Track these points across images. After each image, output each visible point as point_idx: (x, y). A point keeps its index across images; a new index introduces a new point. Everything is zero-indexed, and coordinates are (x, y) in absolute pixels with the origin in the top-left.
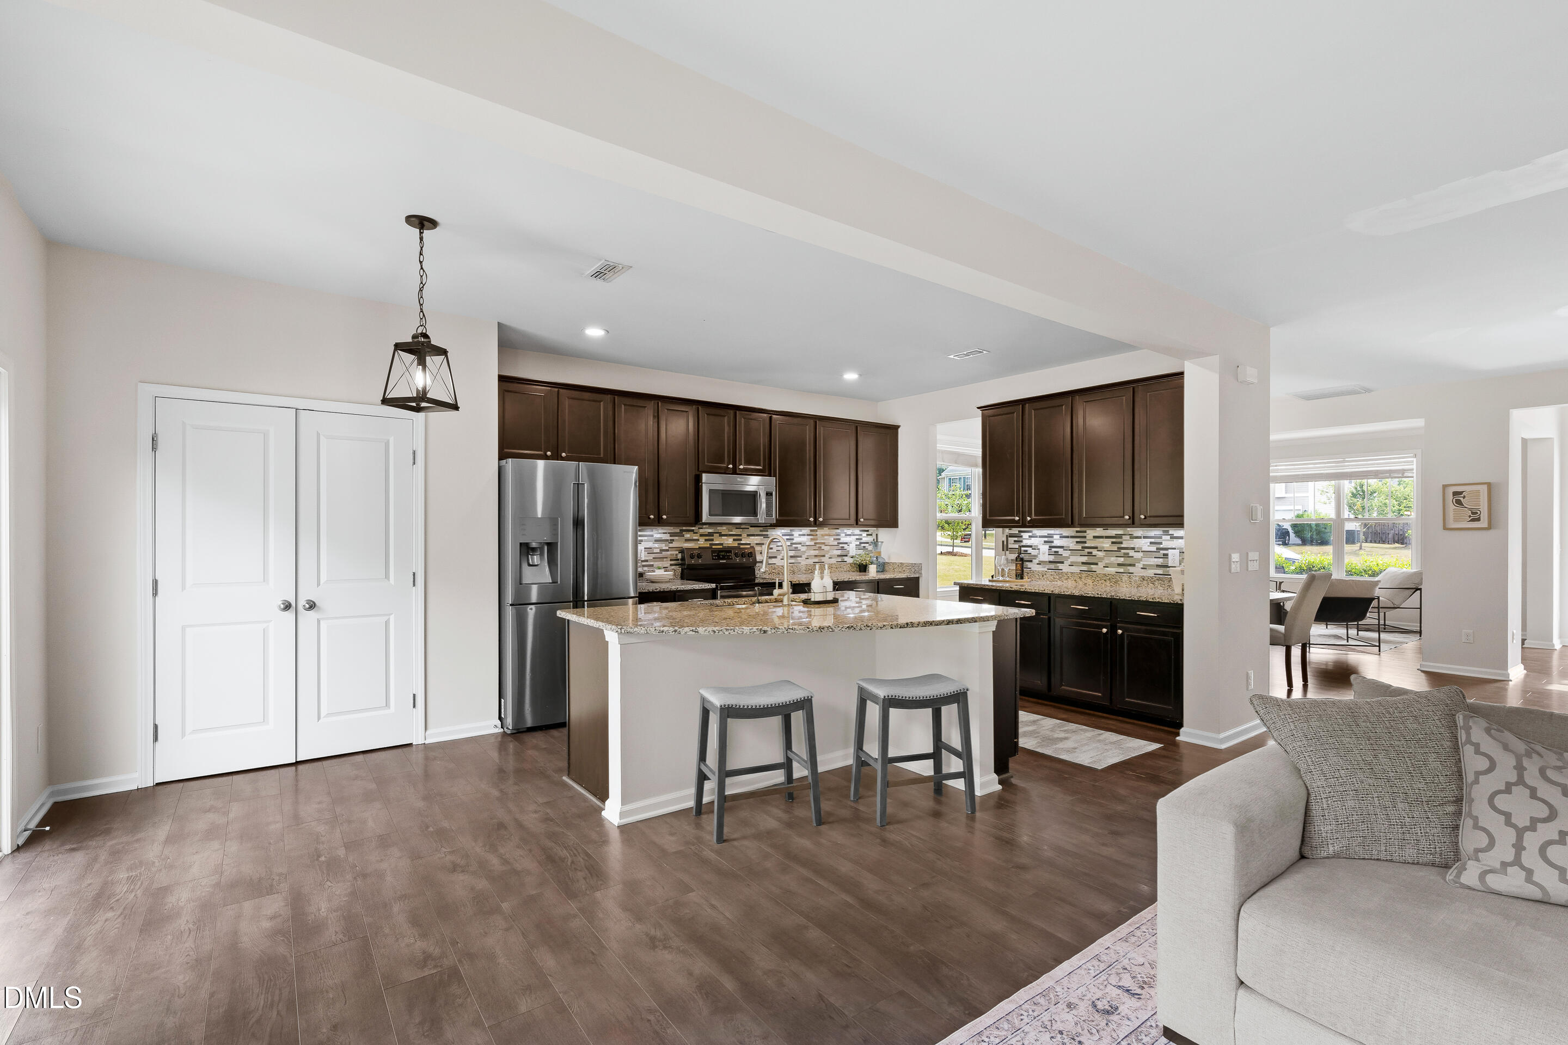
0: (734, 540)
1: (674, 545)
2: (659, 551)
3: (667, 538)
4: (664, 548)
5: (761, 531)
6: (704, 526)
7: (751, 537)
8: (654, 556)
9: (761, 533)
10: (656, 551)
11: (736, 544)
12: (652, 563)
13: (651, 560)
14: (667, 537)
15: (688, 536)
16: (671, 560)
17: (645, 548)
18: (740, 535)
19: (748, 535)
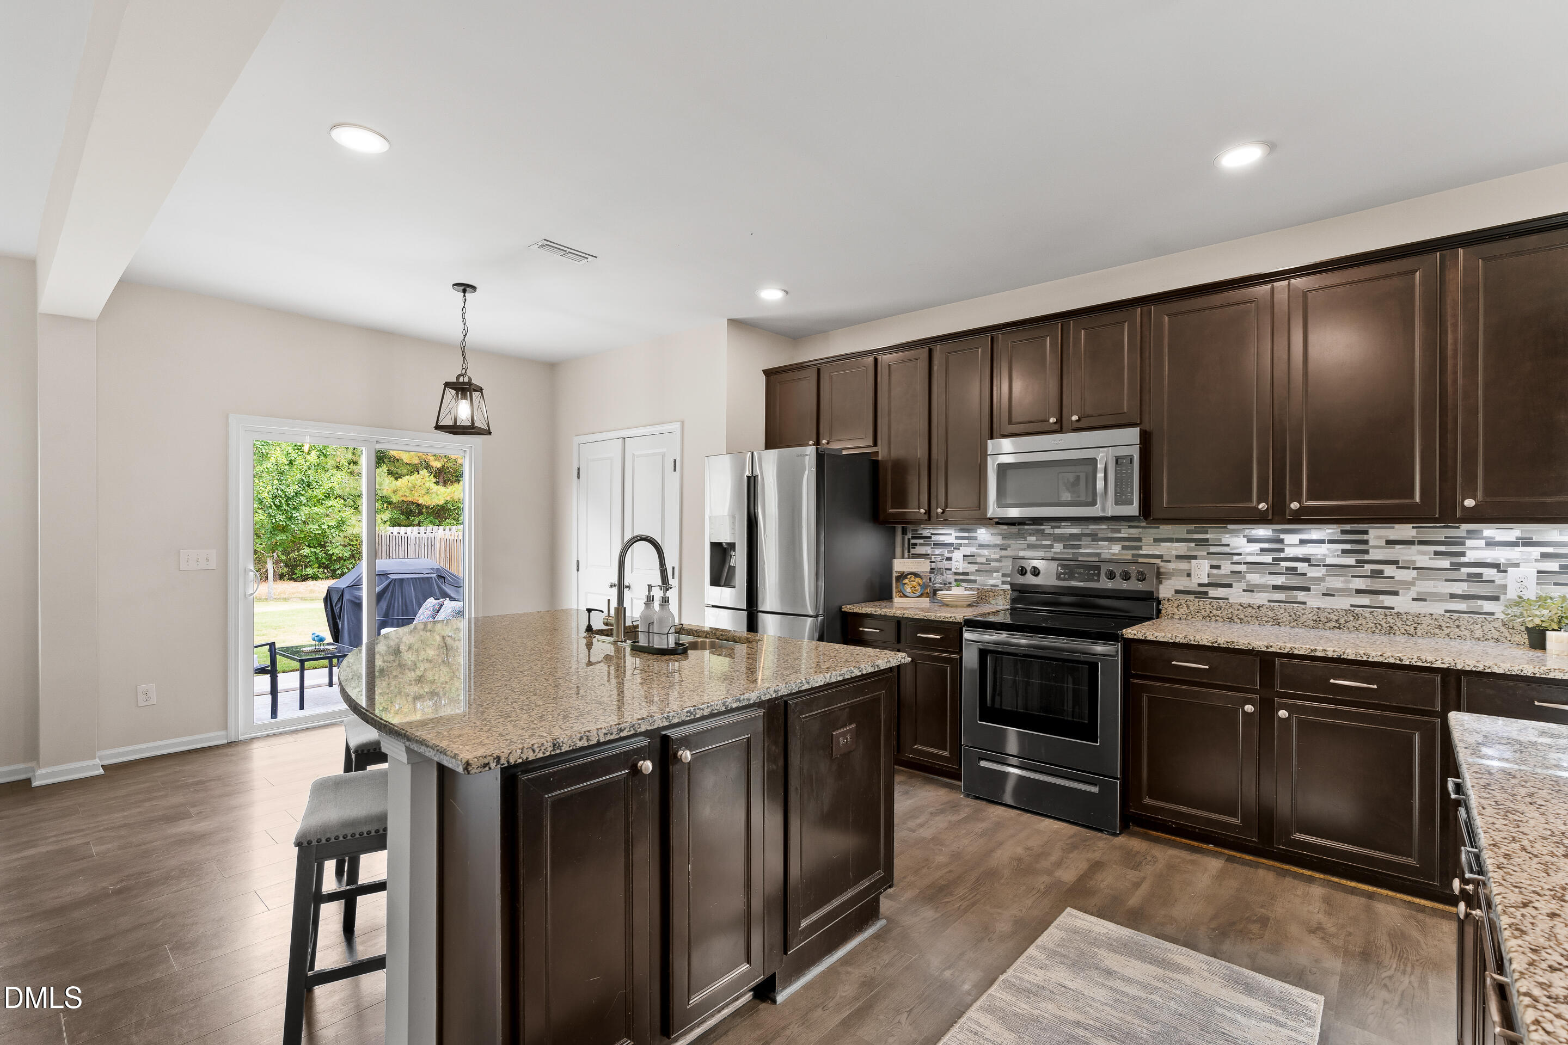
0: (1124, 548)
1: (1008, 552)
2: (985, 561)
3: (998, 542)
4: (993, 557)
5: (1189, 532)
6: (1063, 524)
7: (1163, 544)
8: (976, 567)
9: (1189, 536)
10: (980, 560)
11: (1128, 555)
12: (973, 578)
13: (973, 574)
14: (998, 540)
15: (1032, 539)
16: (1004, 575)
17: (964, 556)
18: (1140, 540)
19: (1157, 540)
